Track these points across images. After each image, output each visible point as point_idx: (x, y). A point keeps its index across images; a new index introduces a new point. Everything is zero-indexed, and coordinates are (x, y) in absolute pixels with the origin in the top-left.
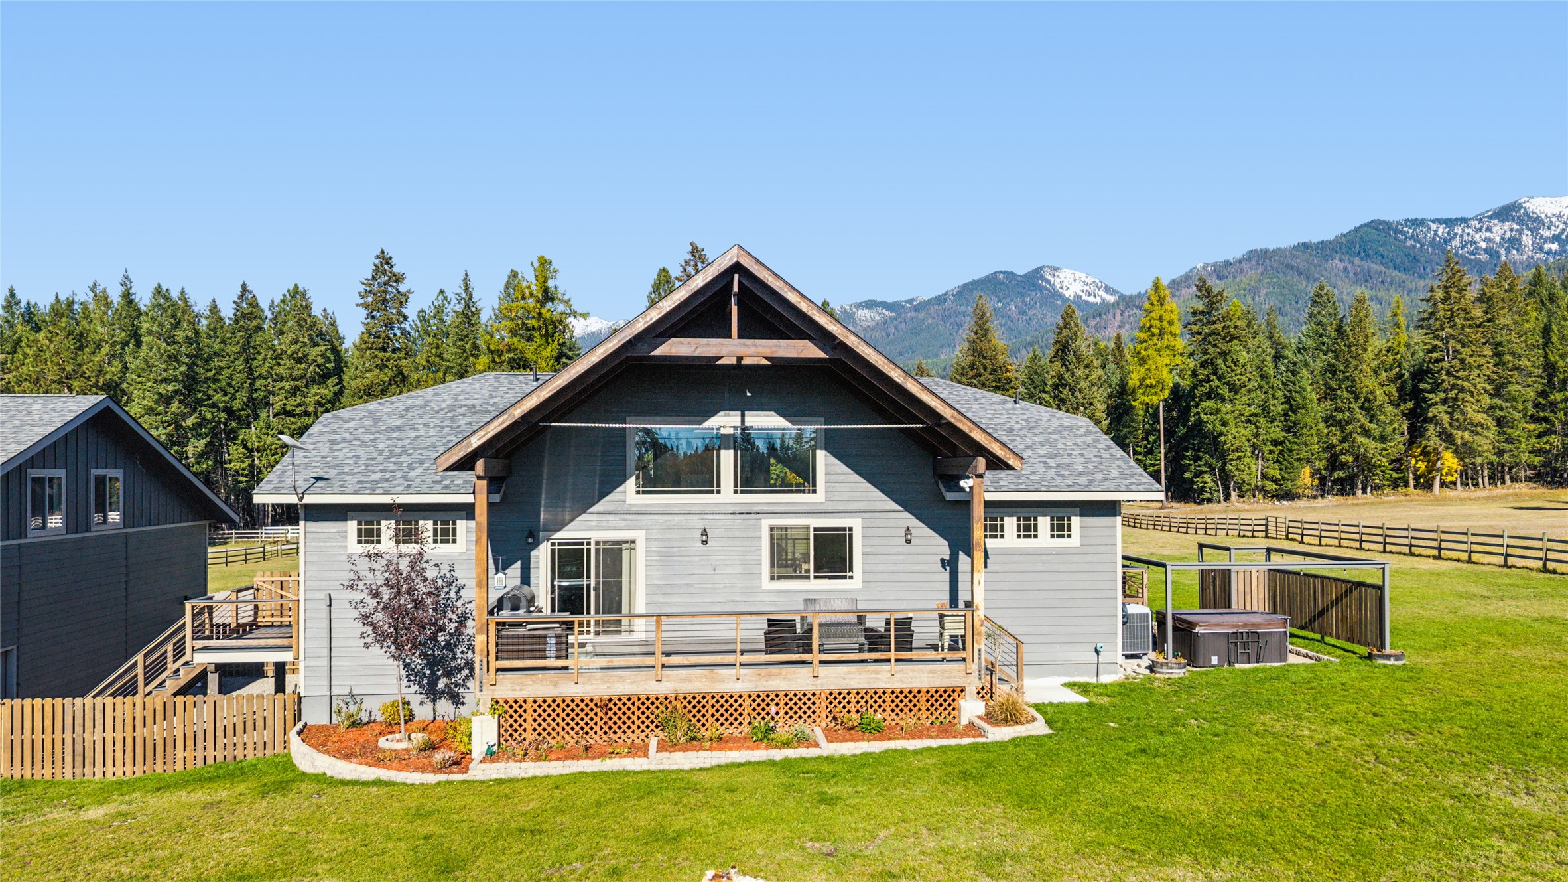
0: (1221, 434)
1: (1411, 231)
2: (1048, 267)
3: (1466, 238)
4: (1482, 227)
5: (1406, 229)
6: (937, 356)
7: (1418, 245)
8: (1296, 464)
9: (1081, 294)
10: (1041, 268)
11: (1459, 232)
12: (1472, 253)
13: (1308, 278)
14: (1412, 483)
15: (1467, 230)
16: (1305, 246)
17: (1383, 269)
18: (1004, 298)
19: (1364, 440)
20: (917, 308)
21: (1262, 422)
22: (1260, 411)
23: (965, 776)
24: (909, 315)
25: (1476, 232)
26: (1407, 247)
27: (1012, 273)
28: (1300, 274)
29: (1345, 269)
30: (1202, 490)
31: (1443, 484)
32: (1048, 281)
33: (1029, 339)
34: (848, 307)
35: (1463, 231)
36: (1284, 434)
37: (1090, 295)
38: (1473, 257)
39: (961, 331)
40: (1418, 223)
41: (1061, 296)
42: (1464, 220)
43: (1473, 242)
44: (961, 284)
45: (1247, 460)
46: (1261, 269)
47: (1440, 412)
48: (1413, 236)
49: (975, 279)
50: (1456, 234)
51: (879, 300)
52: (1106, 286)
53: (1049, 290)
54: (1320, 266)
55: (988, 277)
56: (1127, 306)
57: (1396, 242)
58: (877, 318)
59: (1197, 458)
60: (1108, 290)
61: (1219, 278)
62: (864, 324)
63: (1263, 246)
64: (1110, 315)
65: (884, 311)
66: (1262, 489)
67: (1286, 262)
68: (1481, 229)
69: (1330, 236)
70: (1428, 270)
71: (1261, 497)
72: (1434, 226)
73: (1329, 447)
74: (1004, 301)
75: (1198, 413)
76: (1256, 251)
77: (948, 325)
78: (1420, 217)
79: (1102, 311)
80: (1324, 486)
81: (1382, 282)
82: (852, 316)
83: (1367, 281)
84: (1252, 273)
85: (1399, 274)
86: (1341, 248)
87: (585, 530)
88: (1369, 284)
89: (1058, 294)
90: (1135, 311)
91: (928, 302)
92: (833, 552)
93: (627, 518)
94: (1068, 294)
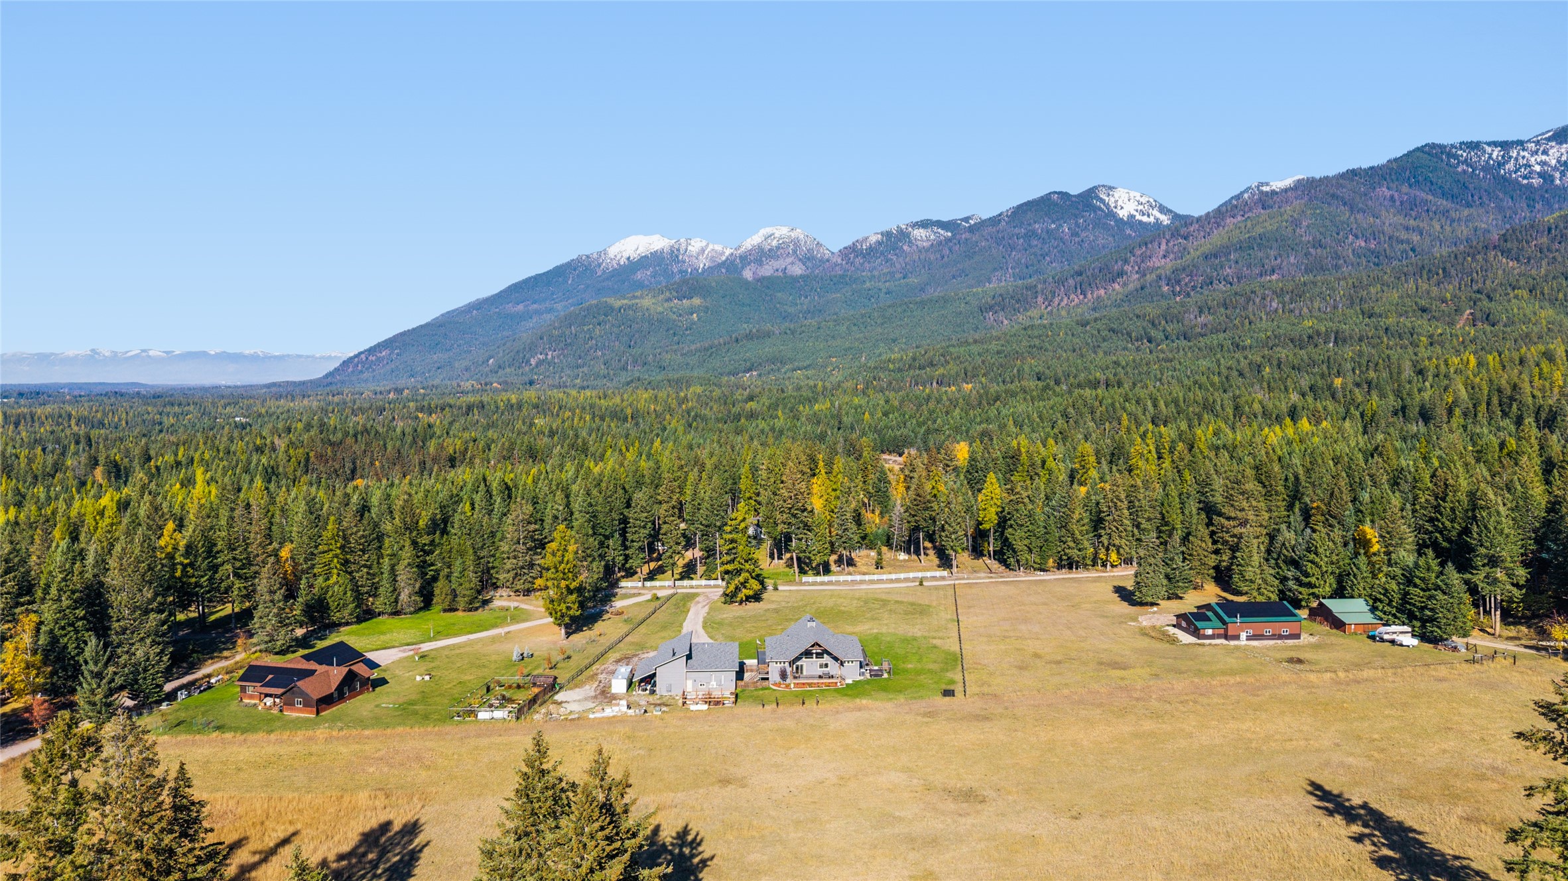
0: (1015, 544)
1: (1465, 154)
2: (1103, 186)
3: (1521, 161)
4: (1538, 149)
5: (1460, 152)
6: (988, 282)
7: (1470, 170)
8: (1047, 557)
9: (1135, 213)
10: (1096, 188)
11: (1515, 155)
12: (1525, 177)
13: (1352, 209)
14: (1099, 565)
15: (1522, 153)
16: (1353, 173)
17: (1430, 197)
18: (1058, 220)
19: (1071, 551)
20: (971, 229)
23: (835, 690)
24: (963, 236)
25: (1532, 156)
26: (1457, 173)
27: (1066, 194)
28: (1345, 204)
29: (1392, 197)
31: (1112, 566)
32: (1102, 201)
33: (1076, 268)
34: (904, 227)
35: (1518, 154)
36: (1043, 544)
37: (1144, 214)
38: (1525, 182)
39: (1014, 253)
40: (1474, 146)
41: (1115, 216)
42: (1520, 143)
43: (1528, 166)
44: (1015, 205)
45: (1026, 555)
46: (1306, 198)
47: (1104, 539)
48: (1466, 160)
49: (1030, 199)
50: (1510, 157)
51: (935, 219)
52: (1161, 205)
53: (1102, 210)
54: (1366, 195)
55: (1042, 197)
56: (1173, 236)
57: (1447, 168)
58: (932, 237)
59: (1009, 551)
60: (1163, 209)
61: (1264, 208)
62: (919, 243)
63: (1310, 176)
64: (1157, 242)
65: (939, 230)
66: (1033, 567)
67: (1332, 191)
68: (1536, 152)
69: (1381, 161)
70: (1476, 198)
71: (1033, 570)
72: (1489, 149)
73: (1059, 552)
74: (1058, 223)
75: (1006, 534)
76: (1303, 179)
77: (1001, 247)
78: (1475, 140)
80: (1060, 567)
81: (1428, 211)
82: (908, 235)
83: (1412, 209)
84: (1296, 203)
85: (1445, 202)
86: (1390, 174)
87: (799, 663)
88: (1414, 214)
89: (1112, 215)
90: (1180, 240)
91: (983, 223)
92: (826, 666)
93: (804, 662)
94: (1123, 214)
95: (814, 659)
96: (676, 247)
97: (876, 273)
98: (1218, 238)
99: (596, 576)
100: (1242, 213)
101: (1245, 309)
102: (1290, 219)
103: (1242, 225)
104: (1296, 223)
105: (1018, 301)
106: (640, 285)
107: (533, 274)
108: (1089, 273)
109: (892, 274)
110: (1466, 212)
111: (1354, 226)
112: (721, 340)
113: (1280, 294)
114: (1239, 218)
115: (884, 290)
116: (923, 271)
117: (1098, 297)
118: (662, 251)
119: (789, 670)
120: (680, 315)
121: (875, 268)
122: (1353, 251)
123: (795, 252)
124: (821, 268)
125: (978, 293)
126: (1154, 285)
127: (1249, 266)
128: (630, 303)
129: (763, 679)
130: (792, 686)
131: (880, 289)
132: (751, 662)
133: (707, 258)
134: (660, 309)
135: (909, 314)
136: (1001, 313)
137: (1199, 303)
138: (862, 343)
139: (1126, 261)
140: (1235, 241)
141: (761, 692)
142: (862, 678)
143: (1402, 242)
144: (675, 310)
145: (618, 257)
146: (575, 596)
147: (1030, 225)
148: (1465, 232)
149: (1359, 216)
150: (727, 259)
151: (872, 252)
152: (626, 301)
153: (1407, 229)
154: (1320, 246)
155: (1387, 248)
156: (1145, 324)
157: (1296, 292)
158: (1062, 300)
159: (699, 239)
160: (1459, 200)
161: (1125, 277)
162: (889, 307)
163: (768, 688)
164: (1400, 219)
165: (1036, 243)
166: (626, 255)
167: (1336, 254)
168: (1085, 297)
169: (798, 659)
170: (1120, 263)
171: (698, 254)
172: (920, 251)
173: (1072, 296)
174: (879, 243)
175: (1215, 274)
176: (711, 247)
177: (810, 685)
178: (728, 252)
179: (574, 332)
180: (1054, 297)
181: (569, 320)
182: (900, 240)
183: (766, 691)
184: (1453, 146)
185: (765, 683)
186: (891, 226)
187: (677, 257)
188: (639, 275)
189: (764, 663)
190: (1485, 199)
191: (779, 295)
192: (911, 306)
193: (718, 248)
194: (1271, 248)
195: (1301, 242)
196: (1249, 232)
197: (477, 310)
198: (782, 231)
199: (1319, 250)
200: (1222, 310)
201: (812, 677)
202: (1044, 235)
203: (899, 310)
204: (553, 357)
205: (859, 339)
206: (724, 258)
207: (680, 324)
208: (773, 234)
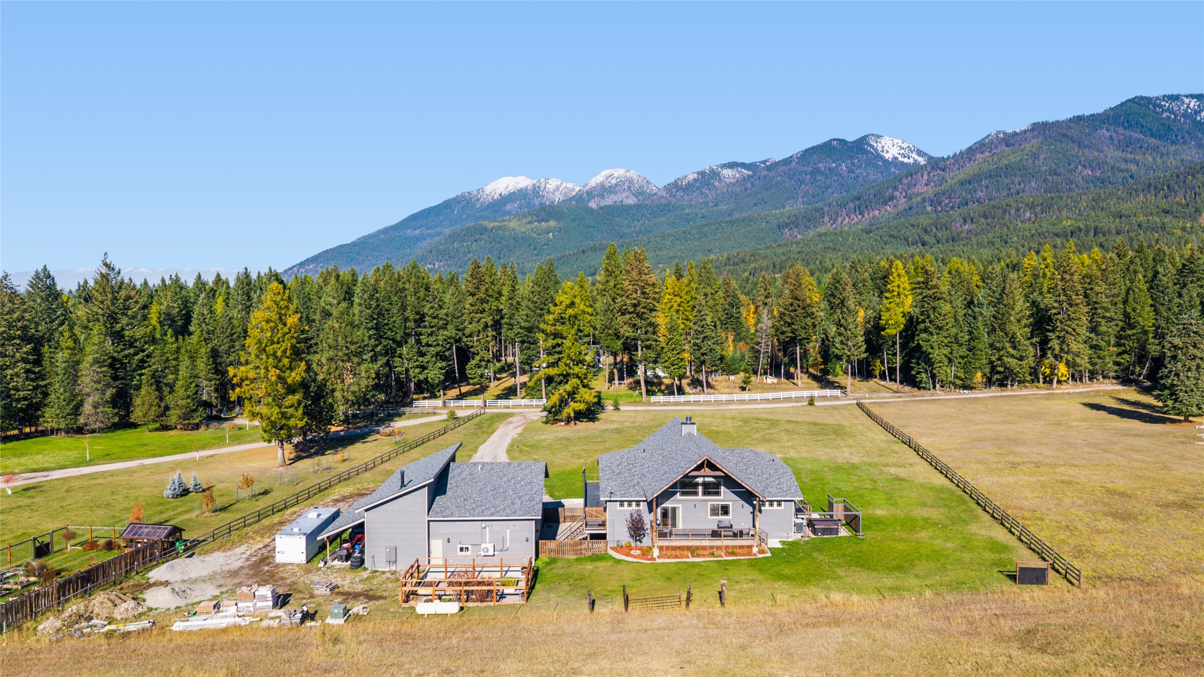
0: (930, 353)
1: (1167, 105)
2: (872, 135)
5: (1163, 103)
6: (784, 207)
7: (1173, 116)
8: (973, 370)
9: (898, 156)
10: (867, 136)
13: (1079, 147)
14: (1041, 381)
16: (1079, 119)
17: (1142, 137)
18: (837, 160)
19: (1010, 360)
20: (769, 168)
21: (955, 346)
22: (953, 340)
23: (751, 565)
24: (762, 174)
26: (1163, 118)
27: (844, 140)
28: (1074, 142)
29: (1111, 137)
30: (921, 382)
31: (1059, 382)
32: (872, 147)
33: (855, 194)
34: (715, 167)
36: (967, 352)
37: (905, 157)
39: (803, 186)
40: (1175, 98)
41: (882, 158)
44: (803, 149)
45: (945, 368)
46: (1041, 138)
47: (1055, 344)
48: (1169, 108)
49: (815, 144)
51: (739, 161)
52: (918, 150)
53: (872, 153)
54: (1090, 135)
55: (825, 143)
56: (933, 168)
57: (1154, 115)
58: (737, 175)
59: (918, 364)
60: (920, 153)
61: (1007, 146)
62: (727, 180)
63: (1044, 120)
64: (919, 175)
65: (743, 170)
66: (954, 384)
67: (1062, 132)
69: (1100, 110)
70: (1179, 137)
71: (953, 388)
72: (1187, 101)
73: (991, 362)
74: (837, 163)
75: (918, 340)
76: (1038, 123)
77: (793, 182)
78: (1175, 93)
79: (915, 170)
80: (989, 383)
81: (1141, 147)
82: (718, 174)
83: (1128, 147)
84: (1034, 141)
85: (1154, 141)
86: (1108, 120)
87: (668, 504)
88: (1129, 150)
89: (879, 157)
90: (939, 172)
91: (776, 164)
92: (725, 510)
93: (678, 502)
94: (888, 156)
95: (700, 496)
96: (538, 185)
97: (693, 203)
98: (970, 169)
99: (364, 383)
100: (989, 150)
101: (1003, 218)
102: (1030, 154)
103: (990, 159)
104: (1035, 156)
105: (809, 220)
106: (509, 213)
107: (427, 207)
108: (866, 198)
109: (706, 203)
110: (1173, 148)
111: (1083, 159)
112: (571, 252)
113: (1031, 206)
114: (987, 154)
115: (700, 215)
116: (730, 200)
117: (874, 217)
118: (526, 189)
119: (648, 518)
120: (539, 234)
121: (692, 199)
122: (1083, 178)
123: (629, 188)
124: (650, 200)
125: (776, 214)
126: (920, 205)
127: (998, 190)
128: (500, 225)
129: (594, 537)
130: (656, 552)
131: (697, 215)
132: (573, 503)
133: (561, 194)
134: (524, 229)
135: (721, 230)
136: (795, 230)
137: (963, 215)
138: (683, 253)
139: (895, 188)
140: (985, 171)
141: (589, 566)
142: (799, 536)
143: (1122, 171)
144: (535, 230)
145: (493, 194)
146: (298, 396)
147: (815, 164)
148: (1174, 163)
149: (1086, 151)
150: (577, 194)
151: (689, 188)
152: (496, 224)
153: (1126, 161)
154: (1056, 174)
155: (1111, 176)
156: (919, 231)
157: (1045, 204)
158: (844, 219)
159: (555, 179)
160: (1165, 139)
161: (895, 201)
162: (705, 225)
163: (604, 557)
164: (1118, 153)
165: (820, 178)
166: (499, 192)
167: (1070, 180)
168: (863, 217)
169: (667, 495)
170: (890, 190)
171: (554, 191)
172: (728, 185)
173: (852, 216)
174: (695, 180)
175: (970, 196)
176: (564, 185)
177: (693, 550)
178: (577, 189)
179: (456, 247)
180: (837, 216)
181: (452, 238)
182: (712, 178)
183: (601, 565)
184: (1157, 98)
185: (599, 545)
186: (705, 166)
187: (538, 193)
188: (508, 207)
189: (598, 504)
190: (1187, 138)
191: (617, 219)
192: (723, 224)
193: (570, 185)
194: (1016, 176)
195: (1039, 170)
196: (996, 164)
197: (384, 234)
198: (620, 172)
199: (1055, 177)
200: (983, 220)
201: (697, 535)
202: (827, 172)
203: (713, 227)
204: (440, 267)
205: (681, 250)
206: (574, 194)
207: (539, 241)
208: (613, 174)
